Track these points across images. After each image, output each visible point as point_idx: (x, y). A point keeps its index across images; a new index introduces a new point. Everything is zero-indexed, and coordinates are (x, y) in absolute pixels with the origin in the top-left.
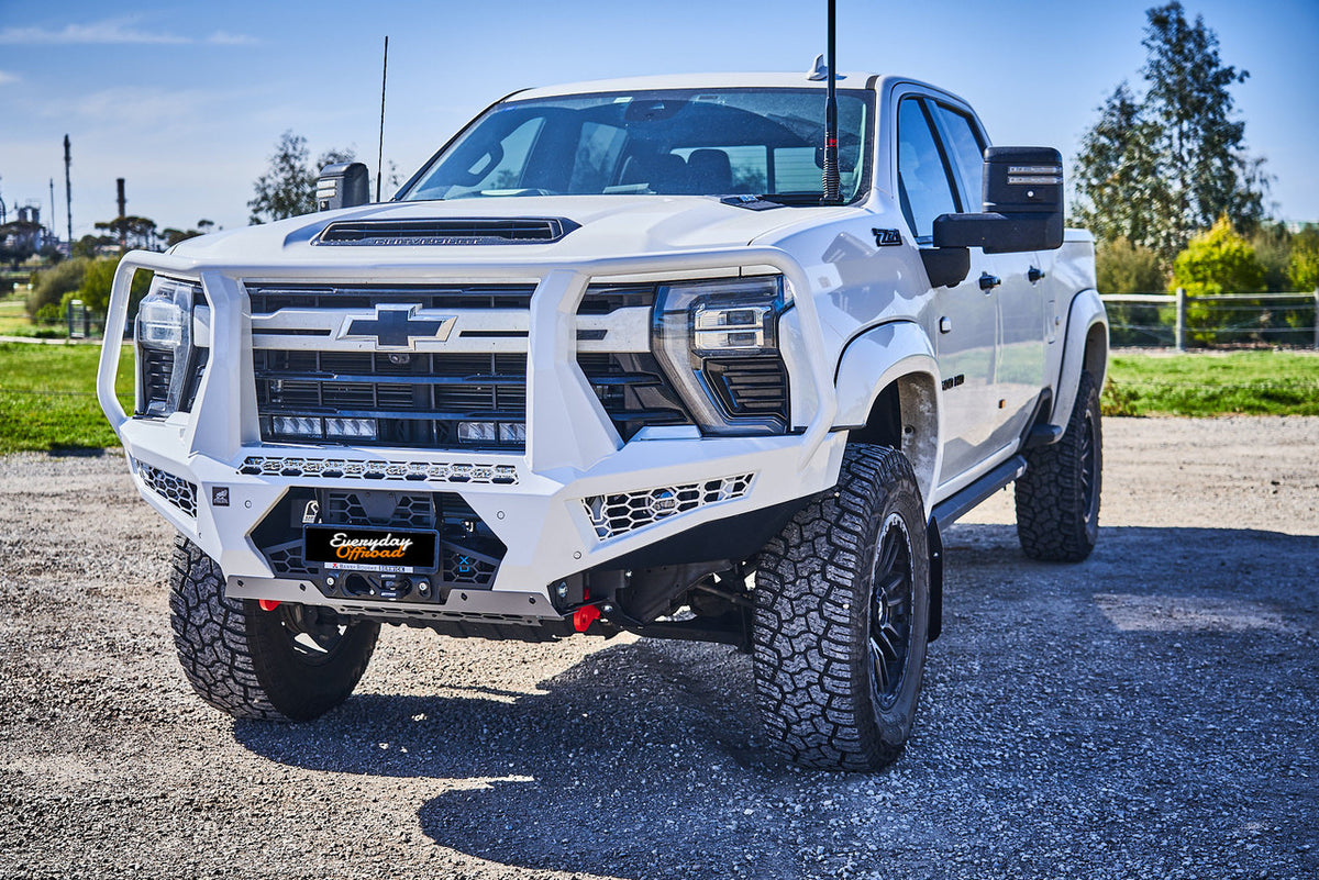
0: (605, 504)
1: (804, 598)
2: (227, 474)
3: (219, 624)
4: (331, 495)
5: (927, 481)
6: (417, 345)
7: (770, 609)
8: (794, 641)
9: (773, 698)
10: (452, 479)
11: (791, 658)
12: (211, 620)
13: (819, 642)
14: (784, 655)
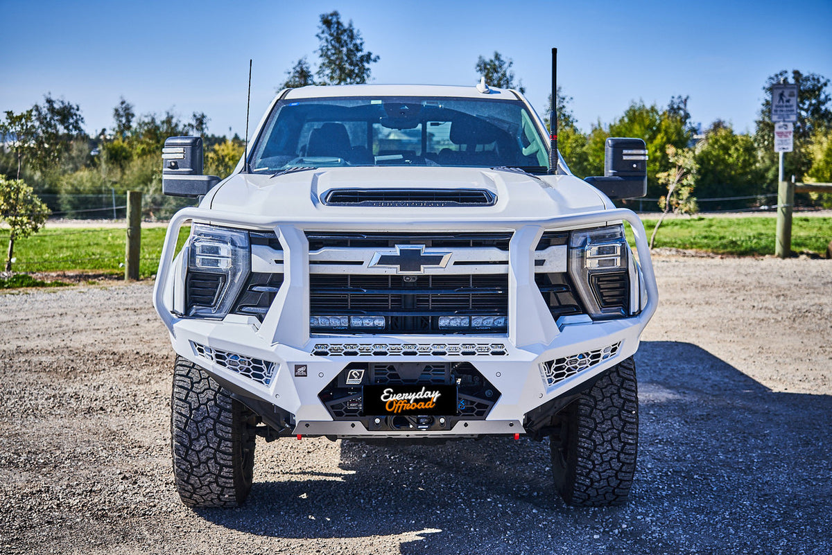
0: (554, 364)
1: (609, 409)
2: (304, 357)
3: (214, 449)
4: (376, 367)
6: (427, 270)
7: (589, 416)
8: (604, 435)
9: (586, 468)
10: (464, 353)
11: (602, 444)
12: (208, 446)
13: (619, 434)
14: (597, 443)
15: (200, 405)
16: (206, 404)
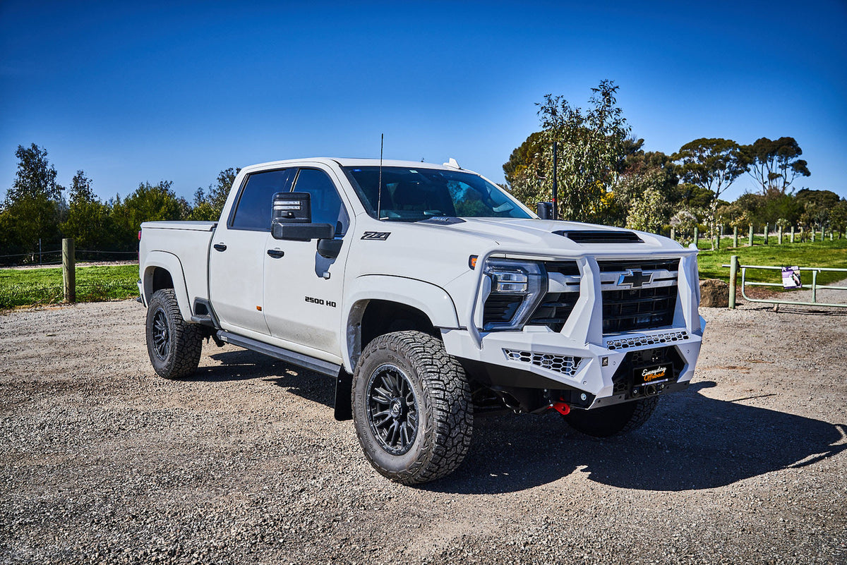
6: (645, 285)
15: (455, 401)
16: (457, 400)
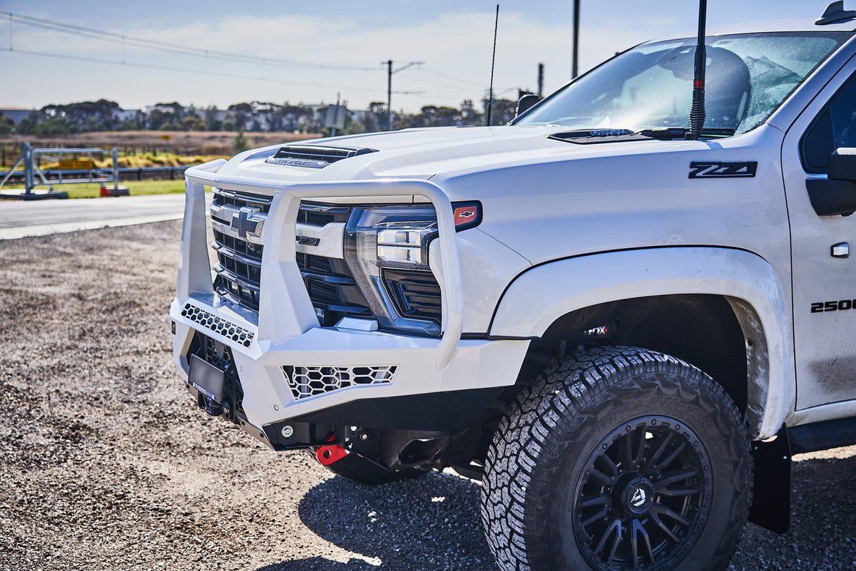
0: (294, 373)
1: (503, 474)
5: (765, 390)
8: (495, 508)
13: (506, 514)
